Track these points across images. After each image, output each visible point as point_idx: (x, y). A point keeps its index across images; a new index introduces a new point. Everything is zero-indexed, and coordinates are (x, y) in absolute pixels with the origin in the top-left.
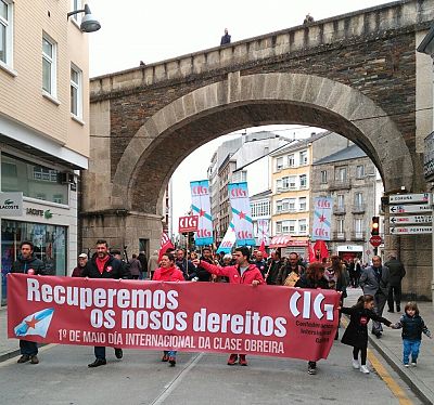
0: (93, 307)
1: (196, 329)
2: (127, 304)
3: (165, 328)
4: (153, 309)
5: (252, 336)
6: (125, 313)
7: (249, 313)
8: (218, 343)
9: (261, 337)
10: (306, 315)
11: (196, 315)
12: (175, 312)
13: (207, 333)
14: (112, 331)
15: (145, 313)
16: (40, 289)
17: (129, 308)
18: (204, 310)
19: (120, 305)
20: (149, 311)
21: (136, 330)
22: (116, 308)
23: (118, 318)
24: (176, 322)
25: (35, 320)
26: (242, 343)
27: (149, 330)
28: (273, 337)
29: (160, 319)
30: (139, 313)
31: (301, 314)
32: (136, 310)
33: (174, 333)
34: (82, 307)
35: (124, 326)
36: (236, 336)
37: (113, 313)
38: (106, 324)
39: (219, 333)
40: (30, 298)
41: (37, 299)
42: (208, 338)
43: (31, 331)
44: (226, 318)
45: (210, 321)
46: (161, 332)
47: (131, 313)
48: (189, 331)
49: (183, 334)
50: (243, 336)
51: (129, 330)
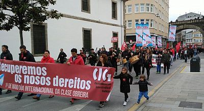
0: (15, 73)
1: (54, 85)
2: (26, 72)
3: (42, 84)
4: (37, 75)
5: (76, 89)
6: (25, 76)
7: (76, 78)
8: (62, 92)
9: (80, 90)
10: (99, 79)
11: (54, 79)
12: (46, 77)
13: (59, 87)
14: (20, 84)
15: (33, 77)
17: (27, 74)
18: (57, 77)
19: (23, 73)
20: (35, 76)
21: (29, 85)
22: (22, 74)
23: (23, 79)
24: (46, 82)
26: (72, 92)
27: (35, 85)
28: (85, 90)
29: (40, 80)
30: (31, 77)
31: (97, 79)
32: (30, 75)
33: (45, 86)
34: (12, 73)
35: (25, 82)
36: (70, 89)
37: (21, 77)
38: (19, 81)
39: (63, 88)
42: (59, 90)
44: (67, 80)
45: (60, 82)
46: (40, 86)
47: (28, 76)
48: (51, 86)
49: (49, 87)
50: (73, 89)
51: (26, 85)
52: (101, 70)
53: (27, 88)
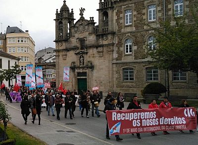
0: (134, 119)
2: (144, 117)
3: (154, 124)
4: (150, 118)
5: (177, 125)
6: (143, 121)
9: (179, 124)
10: (189, 116)
11: (161, 119)
12: (155, 119)
13: (164, 125)
14: (139, 127)
16: (117, 116)
17: (144, 119)
18: (163, 117)
19: (142, 118)
20: (149, 119)
21: (147, 126)
22: (140, 119)
23: (141, 123)
25: (116, 127)
26: (175, 127)
27: (150, 126)
28: (182, 124)
29: (152, 122)
31: (188, 116)
32: (146, 119)
33: (156, 125)
34: (130, 120)
35: (143, 125)
36: (173, 125)
37: (139, 121)
38: (137, 125)
39: (168, 125)
40: (113, 120)
41: (116, 119)
43: (115, 131)
46: (153, 126)
50: (175, 125)
51: (144, 127)
52: (188, 110)
53: (145, 129)
